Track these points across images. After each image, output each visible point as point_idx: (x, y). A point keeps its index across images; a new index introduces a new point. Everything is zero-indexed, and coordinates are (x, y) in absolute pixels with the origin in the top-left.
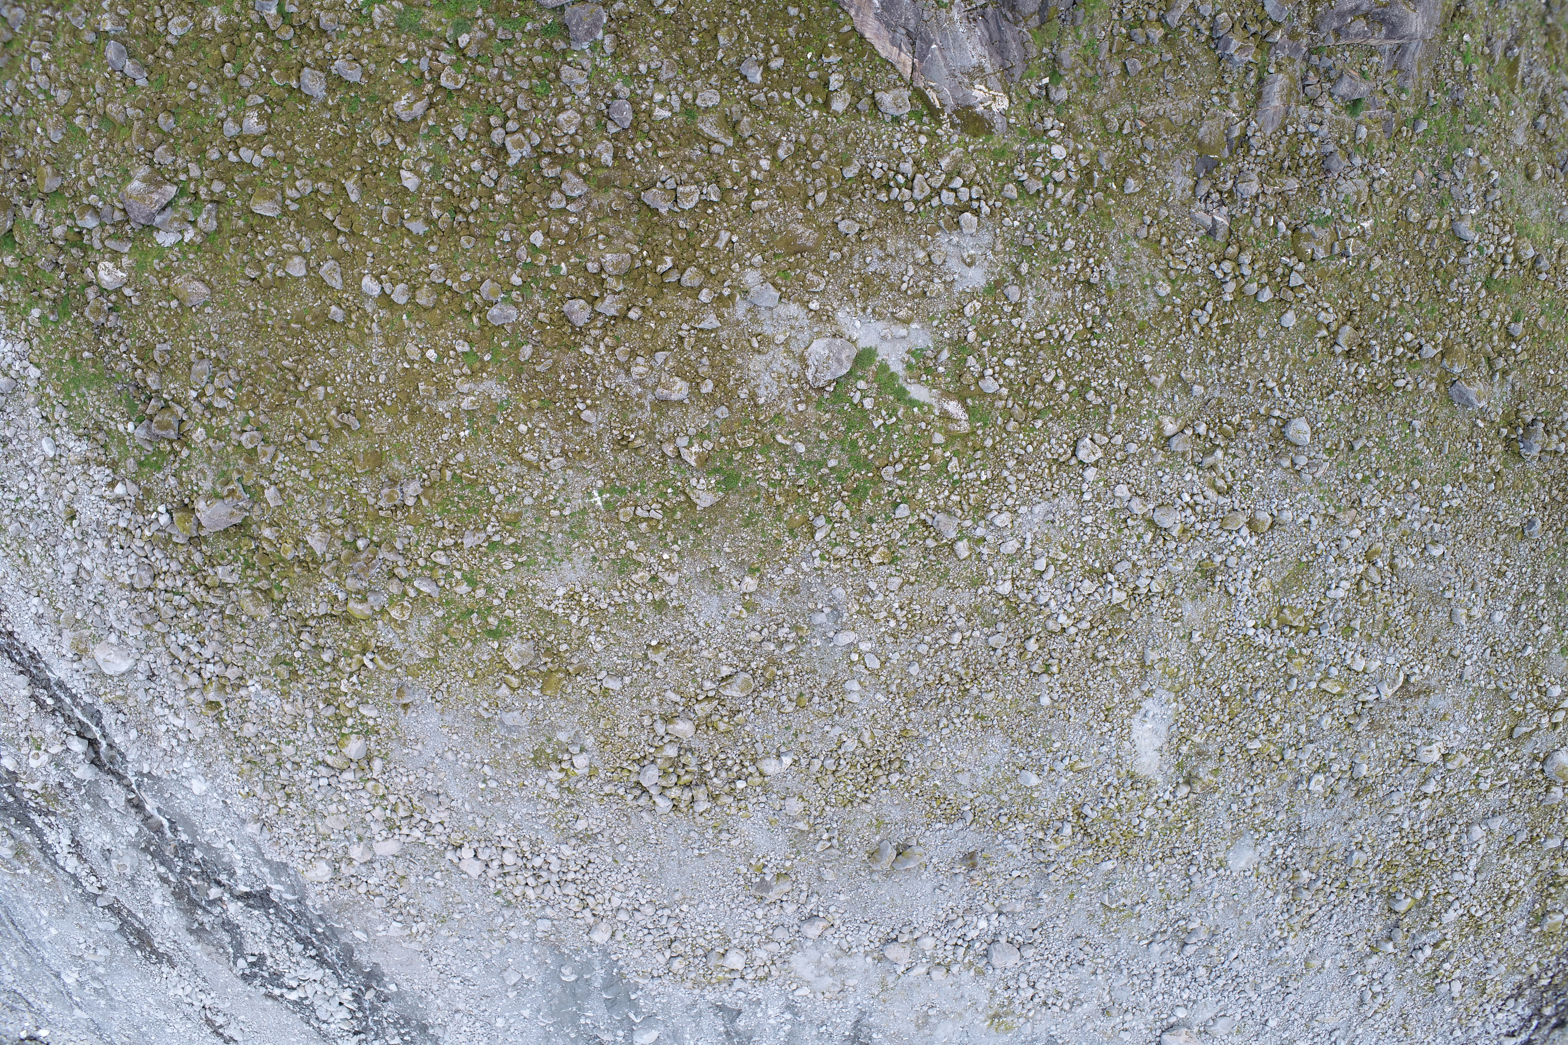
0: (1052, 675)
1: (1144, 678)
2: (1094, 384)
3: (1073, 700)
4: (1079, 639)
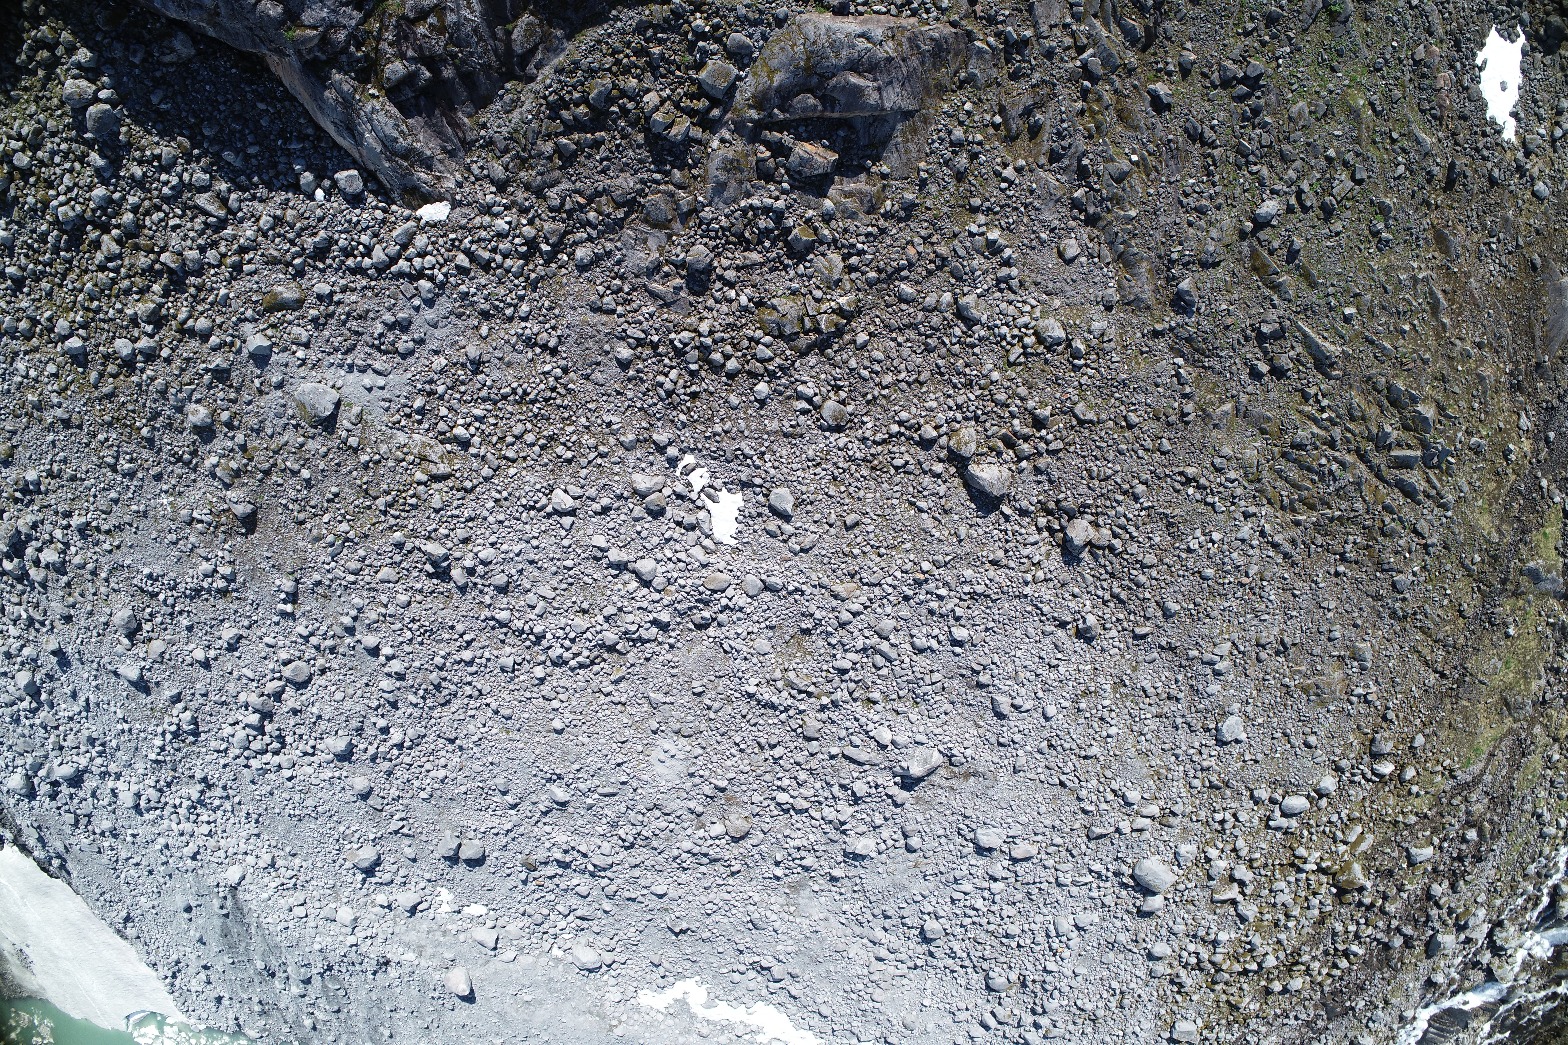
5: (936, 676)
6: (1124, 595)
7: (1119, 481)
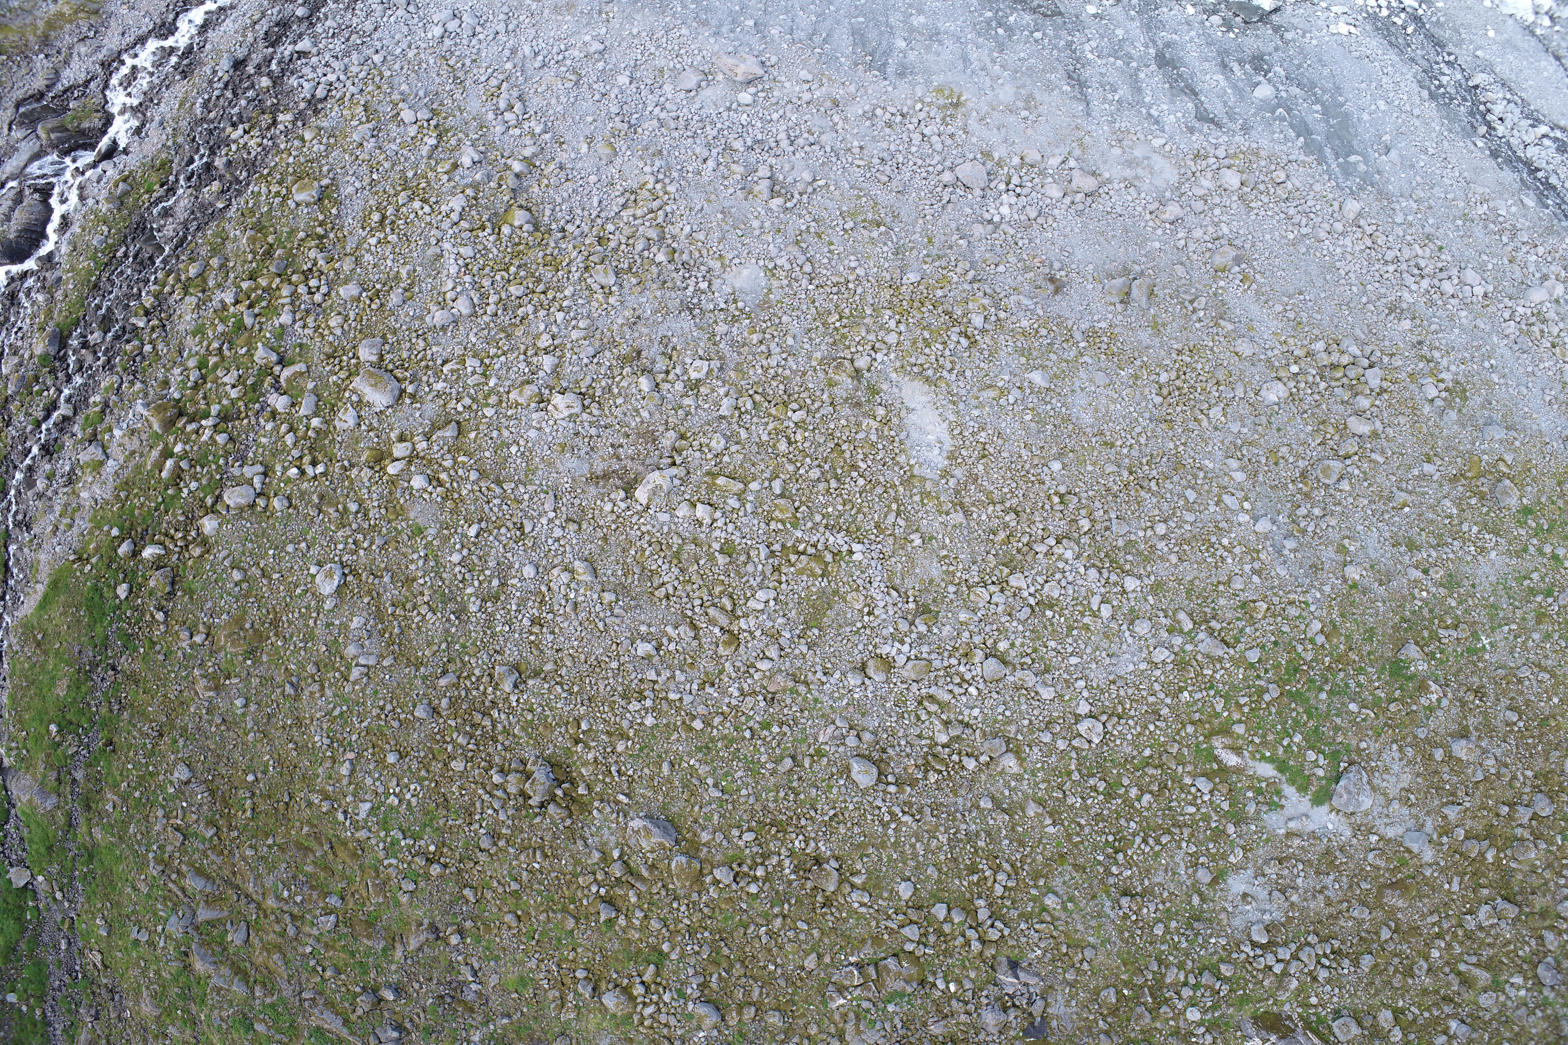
0: (1056, 493)
1: (957, 492)
2: (1101, 797)
3: (1027, 466)
4: (1040, 532)
5: (661, 593)
6: (478, 717)
7: (511, 850)
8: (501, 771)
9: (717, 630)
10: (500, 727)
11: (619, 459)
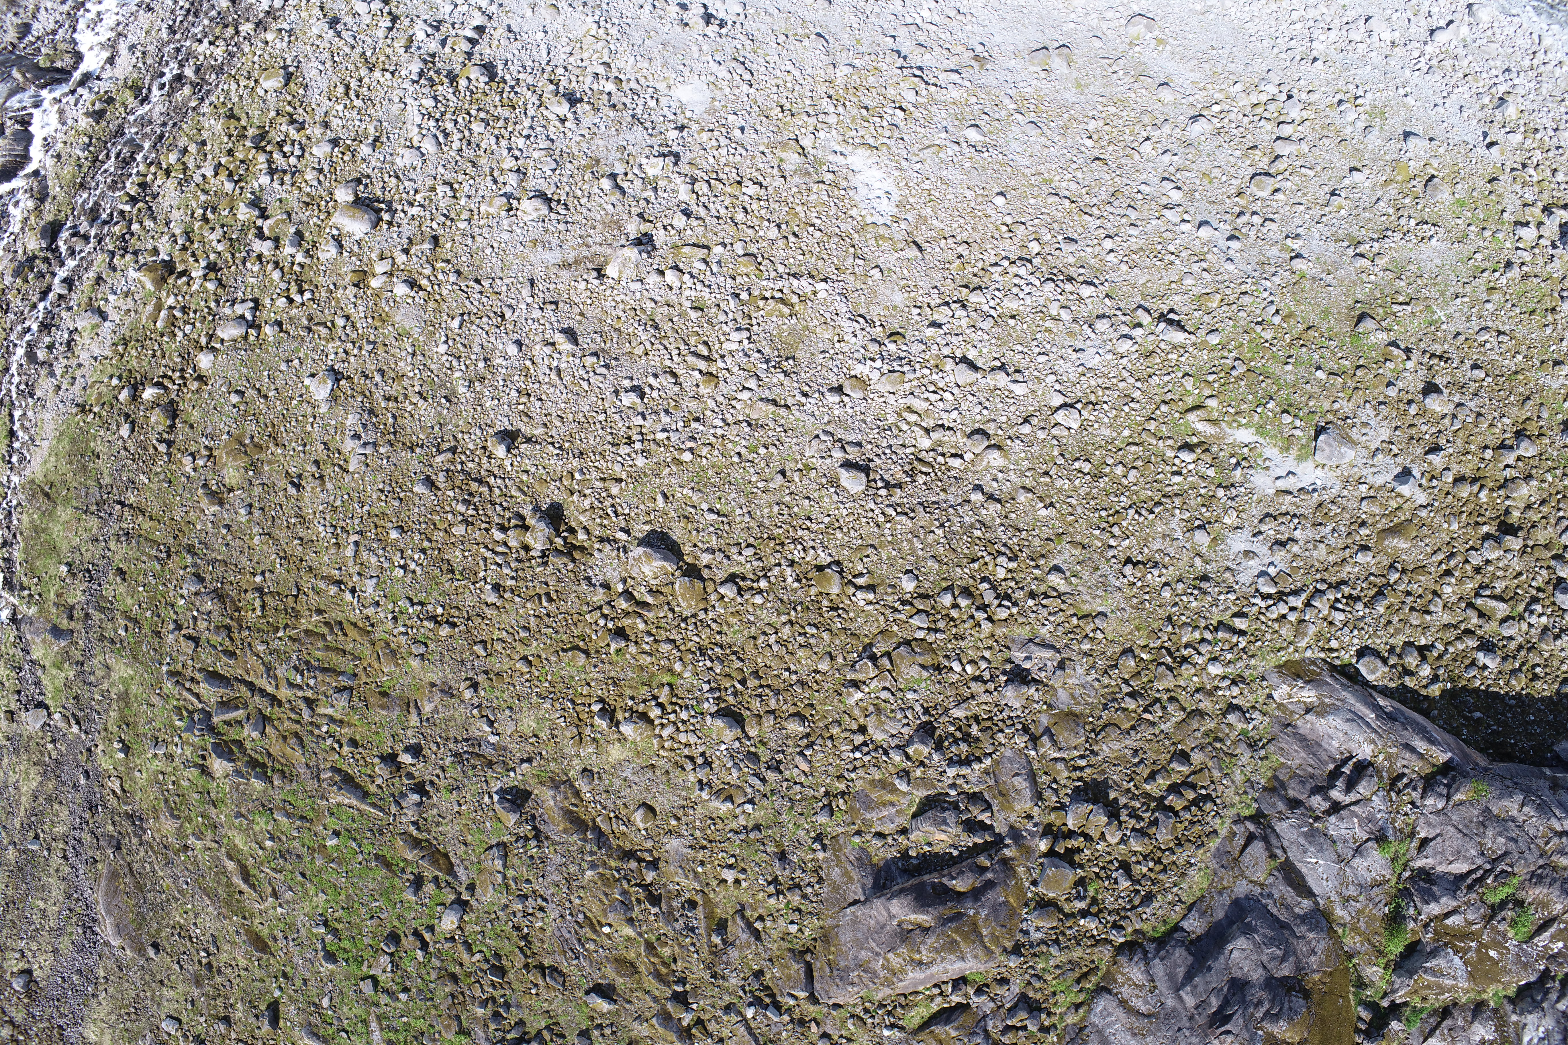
0: (1003, 224)
1: (909, 232)
2: (1088, 478)
3: (973, 204)
4: (993, 257)
5: (639, 350)
6: (474, 486)
7: (517, 599)
8: (503, 529)
9: (696, 373)
10: (497, 492)
11: (588, 246)
